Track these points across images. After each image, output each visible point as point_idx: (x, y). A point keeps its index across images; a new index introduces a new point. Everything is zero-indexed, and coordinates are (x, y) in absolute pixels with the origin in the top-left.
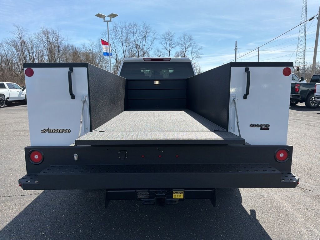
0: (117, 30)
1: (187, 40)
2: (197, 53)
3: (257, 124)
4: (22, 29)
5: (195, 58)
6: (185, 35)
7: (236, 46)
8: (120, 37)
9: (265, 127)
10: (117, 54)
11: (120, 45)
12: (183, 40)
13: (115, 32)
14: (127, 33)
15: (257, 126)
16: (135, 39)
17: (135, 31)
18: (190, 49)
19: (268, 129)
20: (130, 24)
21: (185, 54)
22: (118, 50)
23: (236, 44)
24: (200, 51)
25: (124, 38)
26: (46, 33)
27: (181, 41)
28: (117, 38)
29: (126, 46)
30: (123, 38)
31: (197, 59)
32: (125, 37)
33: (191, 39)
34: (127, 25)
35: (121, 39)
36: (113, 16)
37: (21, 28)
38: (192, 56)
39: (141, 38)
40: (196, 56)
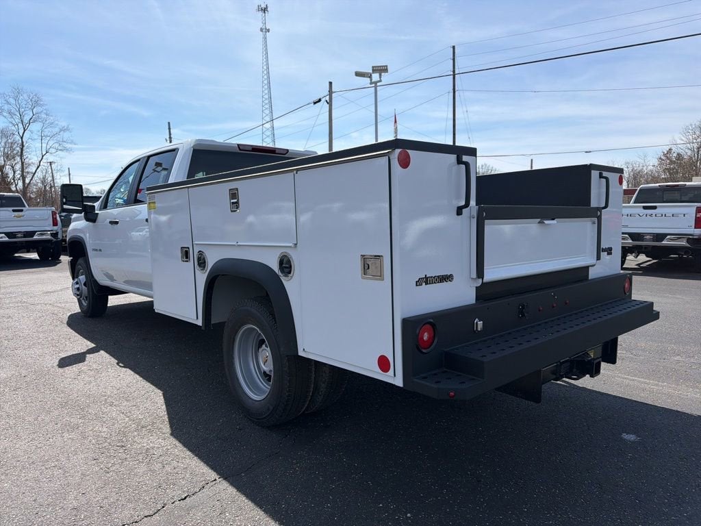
1: (25, 102)
2: (59, 137)
5: (52, 150)
6: (18, 92)
7: (170, 134)
9: (610, 252)
12: (12, 101)
18: (35, 127)
21: (22, 138)
23: (169, 129)
24: (66, 135)
27: (8, 103)
31: (59, 152)
33: (36, 103)
38: (44, 145)
40: (57, 145)
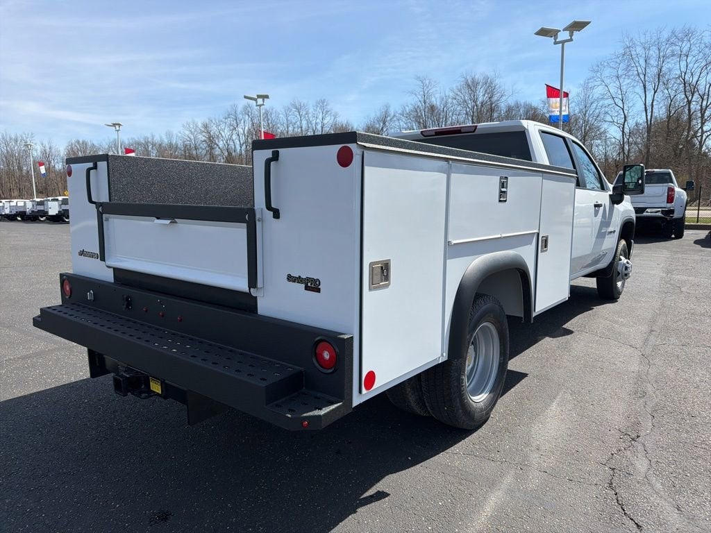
0: (633, 53)
3: (300, 277)
4: (429, 82)
8: (640, 71)
9: (313, 286)
10: (626, 113)
11: (640, 90)
13: (626, 61)
14: (662, 58)
15: (298, 280)
16: (683, 69)
17: (685, 50)
19: (318, 290)
20: (673, 32)
22: (630, 105)
25: (652, 71)
26: (471, 86)
28: (630, 73)
29: (655, 93)
30: (648, 70)
32: (655, 70)
34: (665, 35)
35: (642, 76)
36: (578, 26)
37: (427, 82)
39: (704, 64)
